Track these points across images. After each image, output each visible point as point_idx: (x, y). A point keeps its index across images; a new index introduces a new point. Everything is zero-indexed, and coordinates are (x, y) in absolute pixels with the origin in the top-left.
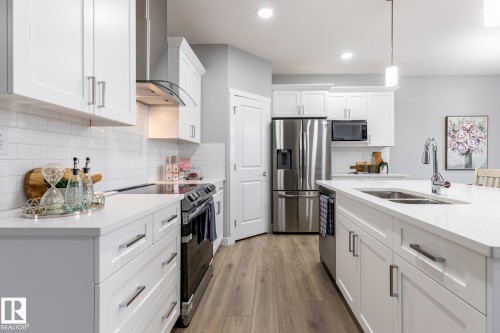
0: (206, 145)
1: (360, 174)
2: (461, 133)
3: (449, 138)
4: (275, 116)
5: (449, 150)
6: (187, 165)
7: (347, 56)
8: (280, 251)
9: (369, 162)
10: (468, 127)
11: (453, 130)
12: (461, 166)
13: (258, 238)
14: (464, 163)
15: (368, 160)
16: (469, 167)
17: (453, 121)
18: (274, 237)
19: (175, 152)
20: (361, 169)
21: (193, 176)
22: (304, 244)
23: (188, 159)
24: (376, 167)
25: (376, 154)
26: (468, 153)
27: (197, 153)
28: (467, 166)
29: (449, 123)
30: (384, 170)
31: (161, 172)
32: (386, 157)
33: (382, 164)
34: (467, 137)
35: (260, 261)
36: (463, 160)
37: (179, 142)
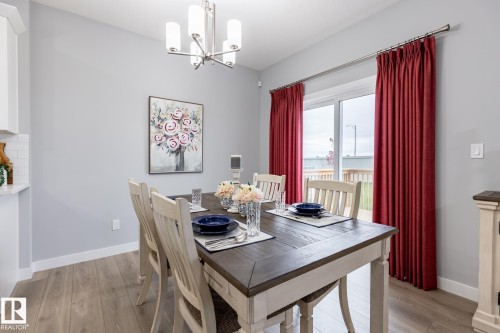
2: (170, 122)
3: (153, 129)
5: (153, 145)
10: (179, 115)
11: (159, 118)
12: (169, 168)
14: (174, 164)
16: (180, 168)
17: (157, 103)
26: (179, 151)
28: (177, 168)
29: (153, 107)
34: (178, 130)
36: (173, 160)
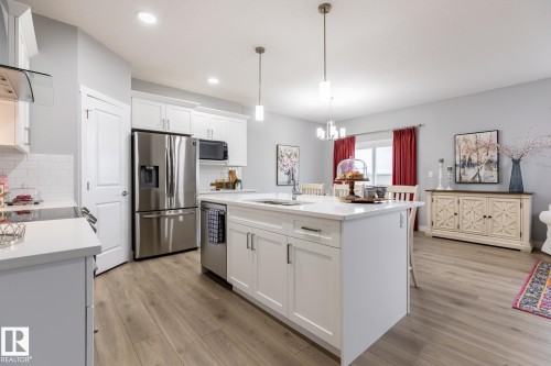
1: (222, 190)
2: (285, 158)
3: (279, 161)
4: (135, 127)
5: (279, 170)
7: (213, 81)
8: (155, 275)
9: (227, 180)
10: (289, 154)
11: (281, 156)
13: (118, 269)
14: (286, 180)
15: (226, 178)
17: (281, 148)
18: (138, 264)
20: (219, 186)
22: (176, 263)
24: (232, 184)
25: (231, 173)
26: (289, 173)
29: (279, 150)
30: (238, 187)
32: (239, 175)
33: (237, 181)
34: (289, 161)
35: (138, 289)
36: (286, 178)
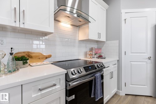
0: (108, 42)
6: (100, 51)
19: (95, 46)
21: (100, 57)
23: (101, 49)
27: (104, 46)
31: (86, 54)
37: (97, 42)
